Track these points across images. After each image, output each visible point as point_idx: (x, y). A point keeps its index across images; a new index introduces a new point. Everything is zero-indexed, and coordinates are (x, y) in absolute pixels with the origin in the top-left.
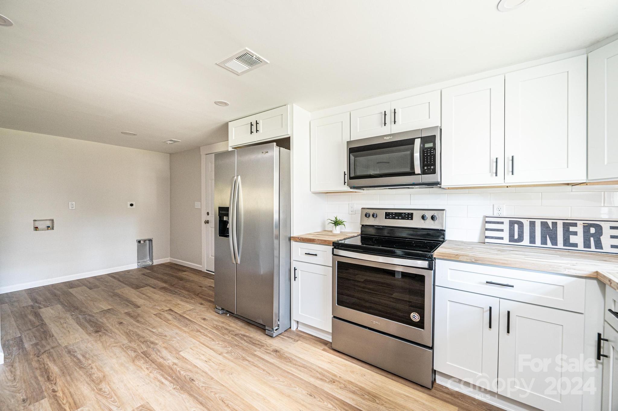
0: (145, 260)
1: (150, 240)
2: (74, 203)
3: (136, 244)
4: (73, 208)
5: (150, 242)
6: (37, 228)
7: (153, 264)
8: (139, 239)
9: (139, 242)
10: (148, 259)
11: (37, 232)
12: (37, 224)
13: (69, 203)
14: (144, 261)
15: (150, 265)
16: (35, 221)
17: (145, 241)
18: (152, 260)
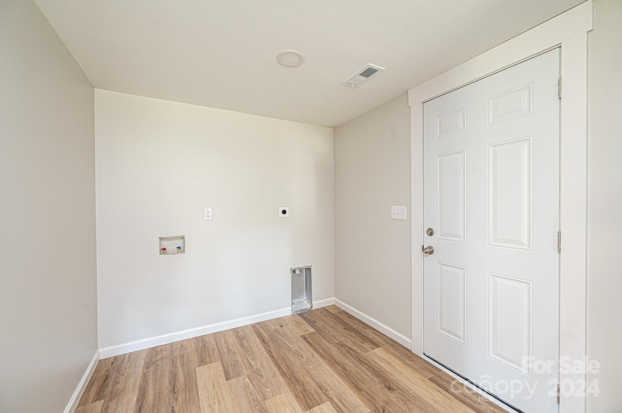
0: (301, 300)
1: (308, 270)
2: (210, 210)
3: (290, 274)
4: (209, 218)
5: (307, 271)
6: (165, 249)
7: (312, 307)
8: (294, 267)
9: (294, 271)
10: (305, 298)
11: (165, 256)
12: (165, 244)
13: (204, 210)
14: (300, 302)
15: (307, 309)
16: (161, 239)
17: (301, 270)
18: (310, 299)
